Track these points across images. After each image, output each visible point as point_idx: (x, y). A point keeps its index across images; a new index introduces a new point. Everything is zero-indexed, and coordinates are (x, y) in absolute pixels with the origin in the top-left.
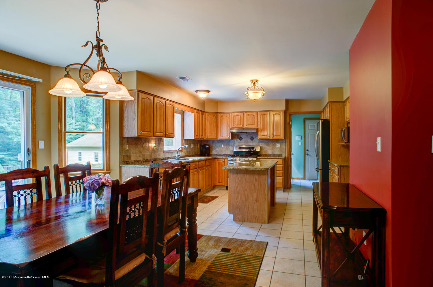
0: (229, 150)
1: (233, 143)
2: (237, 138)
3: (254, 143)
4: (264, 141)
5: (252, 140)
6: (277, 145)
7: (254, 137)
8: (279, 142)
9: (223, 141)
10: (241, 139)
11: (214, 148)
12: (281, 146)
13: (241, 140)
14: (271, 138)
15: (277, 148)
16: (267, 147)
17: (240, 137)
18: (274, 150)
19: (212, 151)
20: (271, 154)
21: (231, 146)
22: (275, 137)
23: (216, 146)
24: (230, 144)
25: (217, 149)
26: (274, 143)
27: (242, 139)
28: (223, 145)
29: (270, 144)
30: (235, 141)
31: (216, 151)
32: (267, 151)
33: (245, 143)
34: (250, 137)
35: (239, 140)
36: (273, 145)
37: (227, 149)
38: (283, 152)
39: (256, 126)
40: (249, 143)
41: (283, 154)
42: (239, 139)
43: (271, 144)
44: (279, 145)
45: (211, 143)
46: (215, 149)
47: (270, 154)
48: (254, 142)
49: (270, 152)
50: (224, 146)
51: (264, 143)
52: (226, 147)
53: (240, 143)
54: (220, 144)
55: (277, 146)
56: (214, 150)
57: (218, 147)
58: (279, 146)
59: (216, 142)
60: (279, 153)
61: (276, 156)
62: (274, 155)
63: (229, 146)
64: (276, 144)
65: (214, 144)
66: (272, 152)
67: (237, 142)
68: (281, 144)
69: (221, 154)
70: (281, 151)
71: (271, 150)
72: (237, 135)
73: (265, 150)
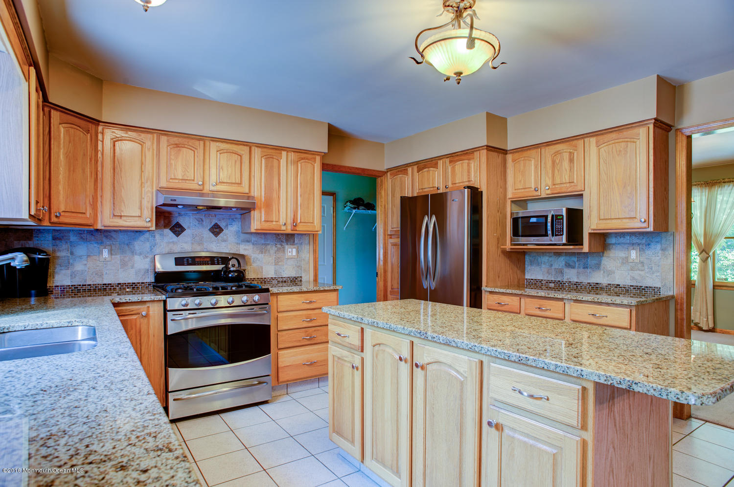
0: (132, 267)
2: (165, 227)
3: (224, 244)
5: (216, 233)
6: (289, 250)
7: (222, 224)
8: (293, 243)
9: (106, 237)
10: (178, 229)
11: (59, 261)
12: (298, 252)
13: (177, 234)
15: (287, 259)
16: (260, 256)
17: (175, 221)
18: (280, 263)
20: (274, 276)
21: (140, 254)
22: (301, 229)
23: (72, 253)
24: (137, 247)
25: (79, 267)
26: (282, 245)
27: (183, 230)
28: (105, 251)
29: (269, 247)
30: (157, 237)
31: (73, 275)
32: (262, 268)
33: (192, 243)
34: (208, 223)
35: (171, 234)
36: (278, 250)
37: (124, 264)
38: (304, 271)
39: (247, 190)
40: (205, 244)
41: (303, 275)
42: (171, 229)
43: (272, 249)
44: (294, 250)
46: (68, 265)
47: (270, 276)
48: (225, 241)
49: (269, 271)
50: (111, 253)
51: (253, 244)
52: (118, 258)
53: (173, 242)
54: (94, 246)
55: (289, 254)
56: (64, 272)
57: (80, 257)
58: (294, 253)
59: (73, 238)
60: (293, 274)
61: (285, 281)
62: (280, 280)
63: (133, 253)
64: (286, 247)
65: (65, 246)
66: (276, 272)
67: (166, 240)
68: (299, 248)
69: (95, 283)
70: (299, 266)
71: (274, 264)
72: (165, 216)
73: (254, 265)
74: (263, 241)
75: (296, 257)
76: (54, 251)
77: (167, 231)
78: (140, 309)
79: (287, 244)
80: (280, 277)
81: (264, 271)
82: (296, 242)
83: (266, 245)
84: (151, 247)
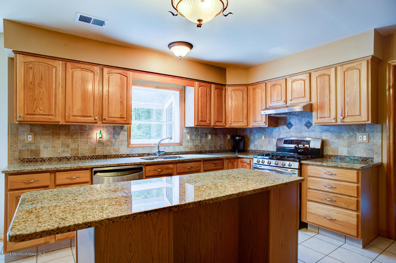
0: (272, 144)
1: (277, 134)
2: (284, 125)
3: (313, 133)
4: (332, 129)
5: (308, 127)
6: (360, 136)
8: (365, 131)
9: (264, 130)
10: (290, 125)
11: (251, 140)
12: (369, 138)
13: (289, 128)
14: (339, 122)
15: (359, 143)
16: (337, 141)
17: (288, 122)
18: (352, 146)
19: (249, 146)
20: (347, 155)
21: (275, 138)
22: (348, 120)
23: (254, 137)
24: (274, 135)
25: (256, 143)
26: (354, 133)
27: (292, 125)
28: (263, 136)
29: (343, 134)
30: (281, 130)
31: (255, 146)
32: (338, 149)
33: (296, 133)
34: (304, 121)
35: (287, 128)
36: (351, 136)
37: (269, 142)
38: (376, 153)
39: (308, 100)
40: (303, 133)
41: (374, 157)
42: (286, 126)
43: (346, 136)
45: (248, 133)
46: (253, 142)
47: (344, 155)
48: (313, 131)
49: (343, 151)
50: (265, 138)
51: (331, 132)
52: (267, 139)
53: (288, 132)
54: (260, 134)
55: (360, 140)
56: (252, 144)
57: (257, 139)
58: (365, 138)
59: (254, 131)
60: (364, 155)
61: (357, 160)
62: (352, 158)
63: (272, 137)
64: (357, 134)
65: (253, 134)
66: (348, 152)
67: (285, 131)
68: (370, 135)
69: (260, 150)
70: (371, 149)
71: (347, 146)
72: (284, 119)
73: (332, 146)
74: (338, 130)
75: (367, 142)
76: (250, 136)
77: (285, 127)
78: (247, 161)
79: (359, 132)
80: (352, 156)
81: (339, 151)
82: (367, 130)
83: (341, 133)
84: (279, 134)
